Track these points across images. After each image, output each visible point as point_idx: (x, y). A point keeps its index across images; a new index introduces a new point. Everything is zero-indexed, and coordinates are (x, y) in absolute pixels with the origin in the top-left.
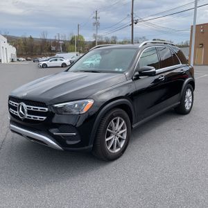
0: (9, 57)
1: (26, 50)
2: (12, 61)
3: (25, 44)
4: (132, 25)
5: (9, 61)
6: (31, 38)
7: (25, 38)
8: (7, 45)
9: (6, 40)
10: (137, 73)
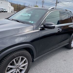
0: (11, 10)
1: (18, 9)
2: (12, 12)
3: (17, 7)
4: (56, 3)
5: (11, 12)
6: (20, 5)
7: (18, 5)
8: (10, 6)
9: (10, 4)
10: (42, 26)
